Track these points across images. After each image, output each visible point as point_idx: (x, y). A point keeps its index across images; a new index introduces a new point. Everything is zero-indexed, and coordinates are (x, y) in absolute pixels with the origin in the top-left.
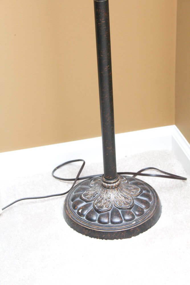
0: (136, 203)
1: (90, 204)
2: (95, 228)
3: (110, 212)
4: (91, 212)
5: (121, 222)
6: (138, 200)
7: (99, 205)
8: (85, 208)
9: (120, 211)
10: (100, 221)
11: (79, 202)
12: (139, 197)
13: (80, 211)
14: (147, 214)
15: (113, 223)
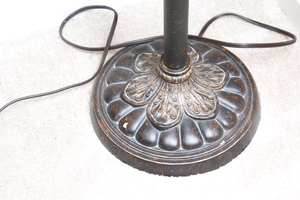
0: (223, 102)
1: (142, 111)
2: (155, 158)
3: (179, 126)
4: (144, 128)
5: (200, 144)
6: (224, 95)
7: (159, 115)
8: (133, 116)
9: (196, 122)
10: (162, 145)
11: (121, 107)
12: (225, 89)
13: (125, 126)
14: (242, 122)
15: (186, 147)
